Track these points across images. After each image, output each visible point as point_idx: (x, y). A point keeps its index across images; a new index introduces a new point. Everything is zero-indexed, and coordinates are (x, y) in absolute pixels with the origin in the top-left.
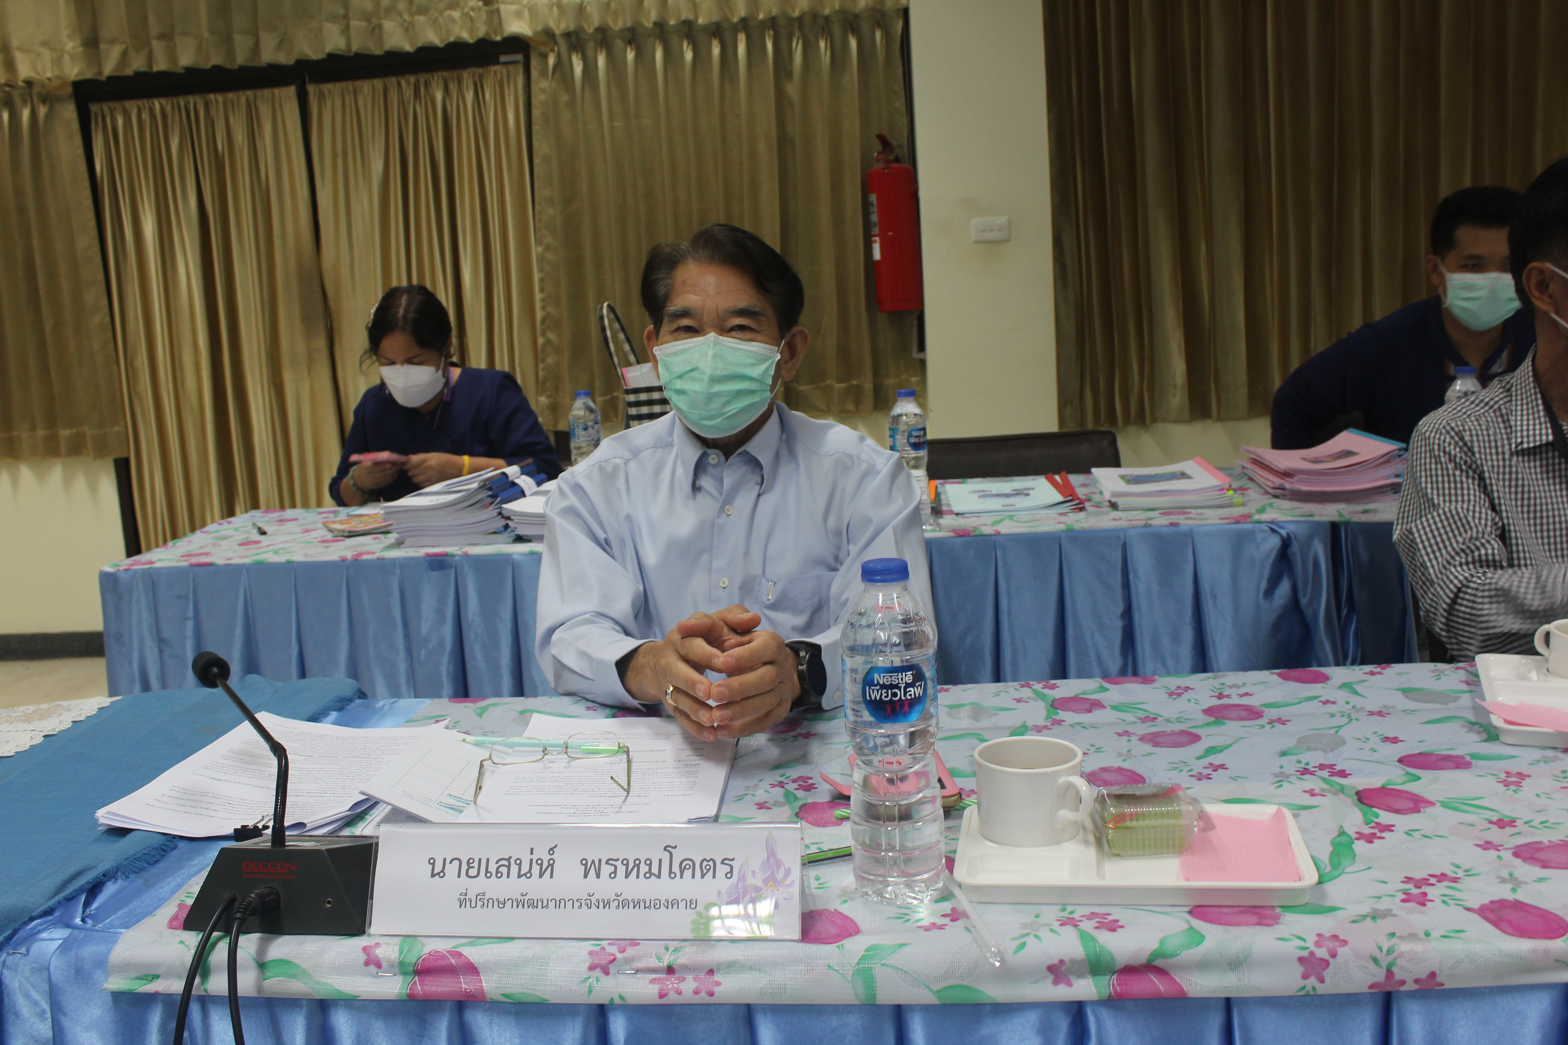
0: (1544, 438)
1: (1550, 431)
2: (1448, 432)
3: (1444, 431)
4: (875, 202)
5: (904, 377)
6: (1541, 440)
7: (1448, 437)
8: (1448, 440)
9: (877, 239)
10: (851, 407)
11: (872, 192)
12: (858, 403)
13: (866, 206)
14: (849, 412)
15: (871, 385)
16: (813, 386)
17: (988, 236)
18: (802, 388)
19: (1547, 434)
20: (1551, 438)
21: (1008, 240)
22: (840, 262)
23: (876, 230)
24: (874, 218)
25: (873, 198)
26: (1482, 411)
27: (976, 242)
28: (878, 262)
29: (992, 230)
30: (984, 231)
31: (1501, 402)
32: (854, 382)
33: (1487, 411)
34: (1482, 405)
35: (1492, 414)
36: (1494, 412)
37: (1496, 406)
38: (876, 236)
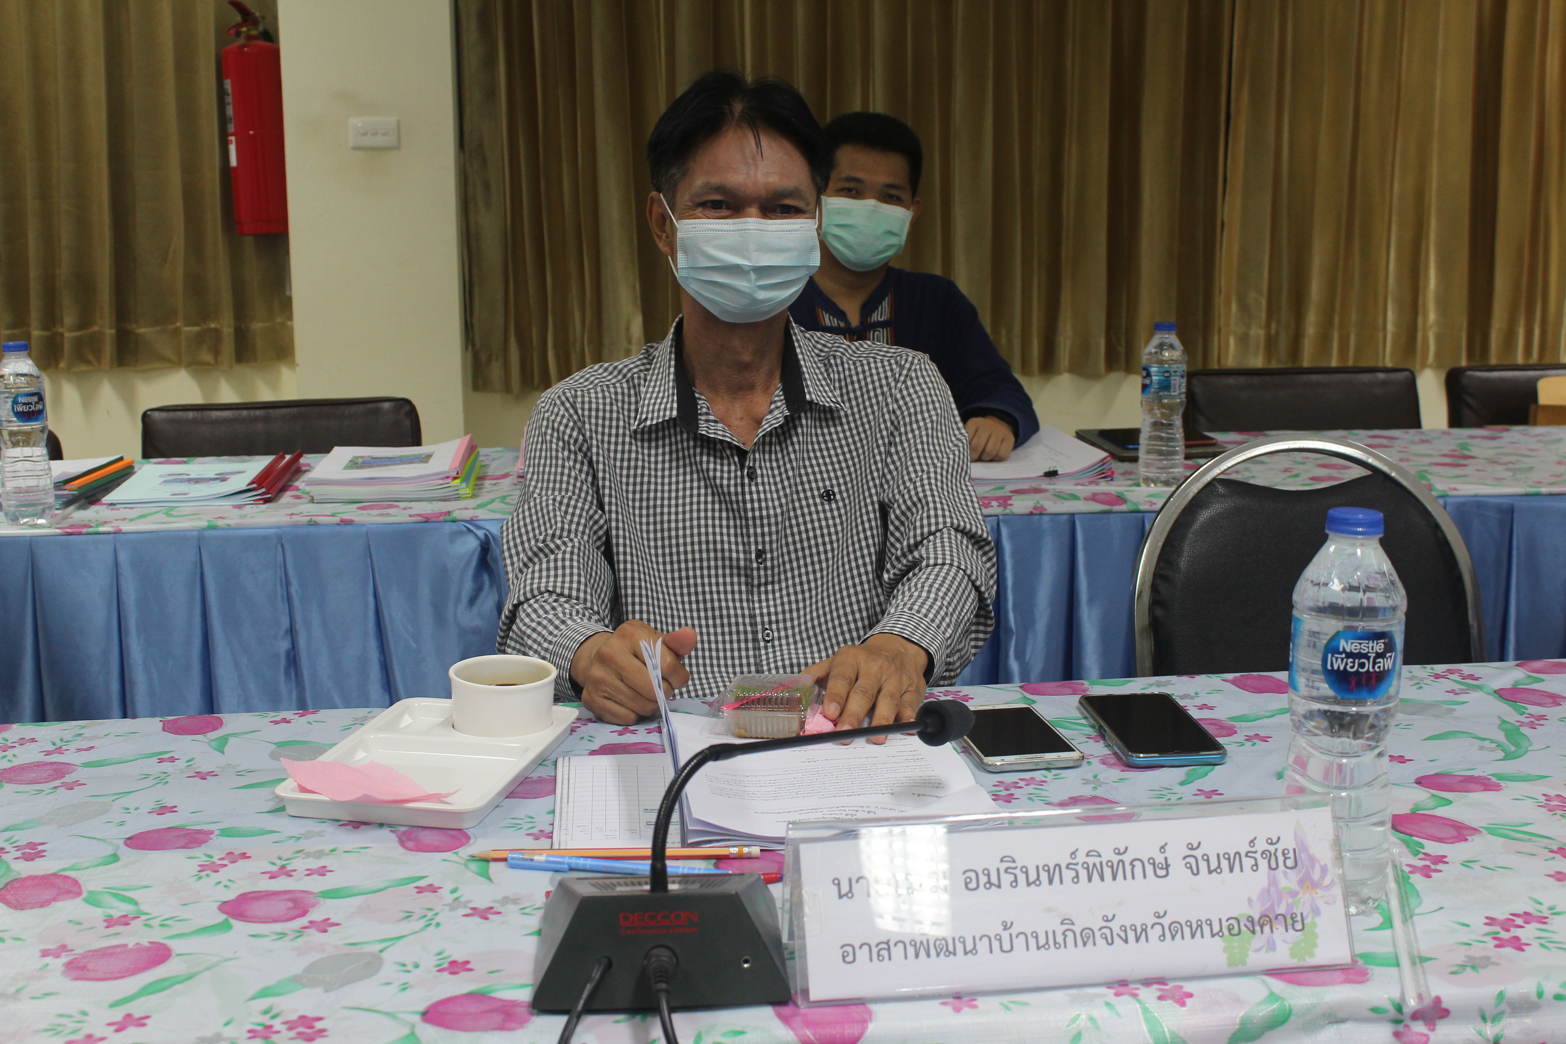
0: (668, 413)
1: (675, 405)
2: (563, 404)
3: (558, 402)
4: (230, 91)
5: (279, 320)
6: (664, 416)
7: (562, 408)
8: (561, 413)
9: (233, 138)
10: (208, 357)
11: (227, 78)
12: (216, 351)
13: (221, 93)
14: (207, 364)
15: (232, 330)
16: (158, 328)
17: (370, 141)
18: (142, 330)
19: (671, 409)
20: (675, 413)
21: (397, 147)
22: (190, 168)
23: (231, 128)
24: (230, 111)
25: (228, 84)
26: (614, 381)
27: (355, 148)
28: (234, 168)
29: (375, 134)
30: (365, 134)
31: (635, 370)
32: (213, 326)
33: (619, 381)
34: (615, 373)
35: (625, 385)
36: (627, 381)
37: (629, 375)
38: (232, 135)
